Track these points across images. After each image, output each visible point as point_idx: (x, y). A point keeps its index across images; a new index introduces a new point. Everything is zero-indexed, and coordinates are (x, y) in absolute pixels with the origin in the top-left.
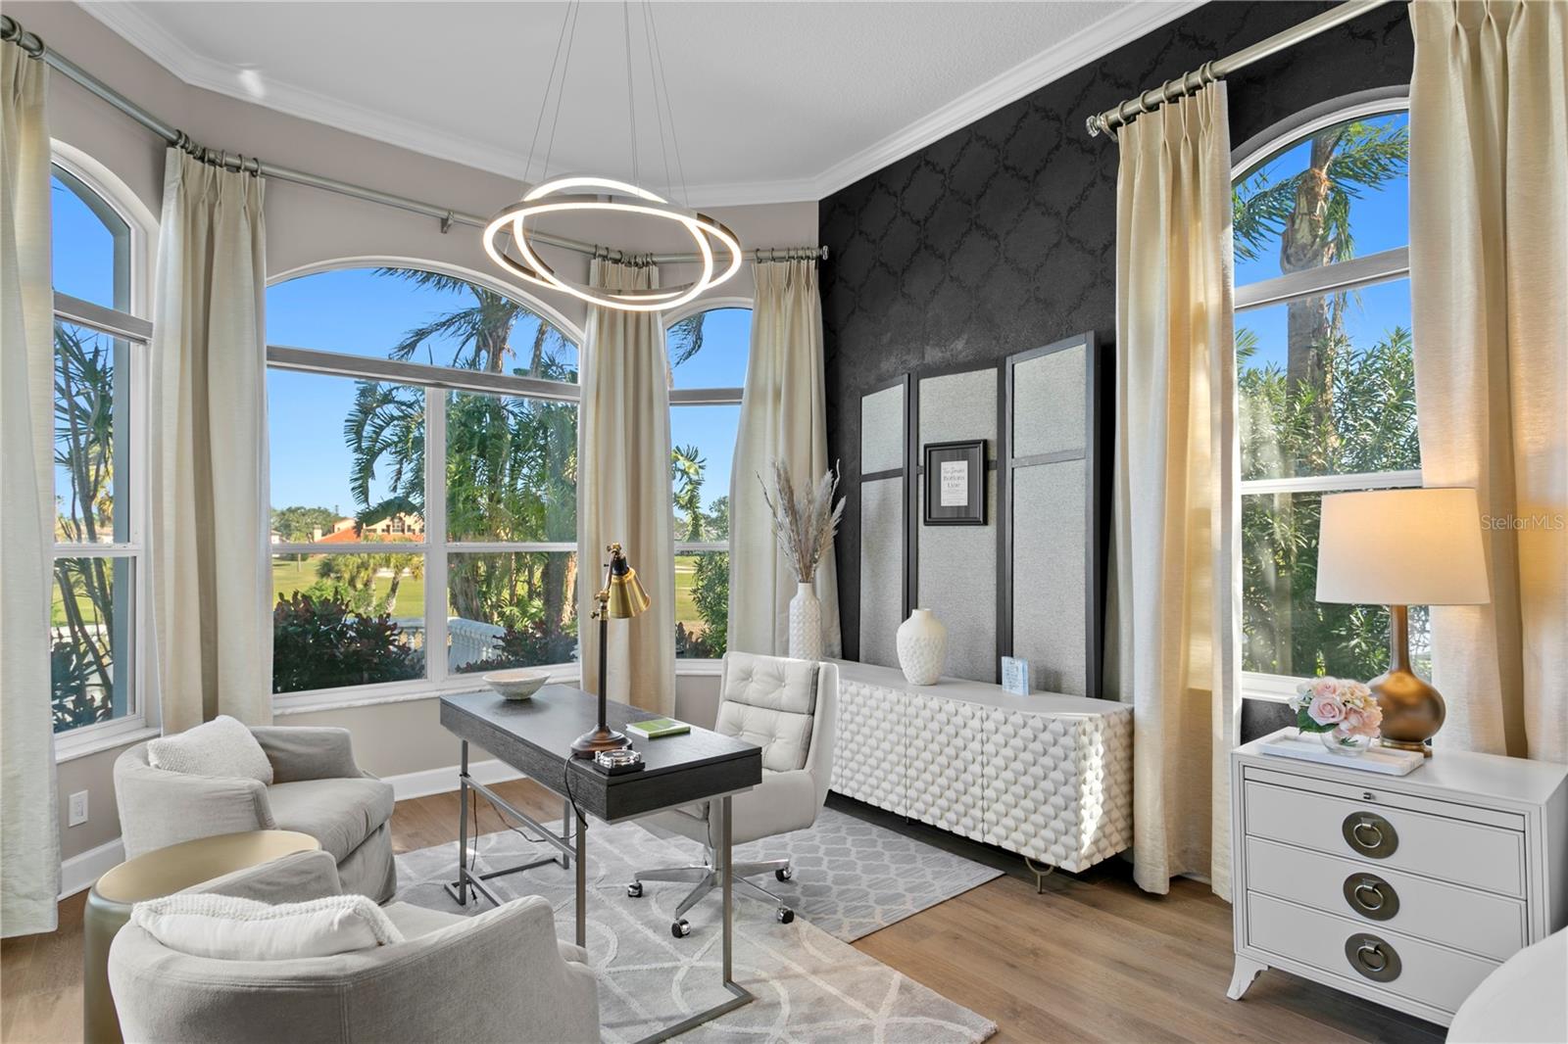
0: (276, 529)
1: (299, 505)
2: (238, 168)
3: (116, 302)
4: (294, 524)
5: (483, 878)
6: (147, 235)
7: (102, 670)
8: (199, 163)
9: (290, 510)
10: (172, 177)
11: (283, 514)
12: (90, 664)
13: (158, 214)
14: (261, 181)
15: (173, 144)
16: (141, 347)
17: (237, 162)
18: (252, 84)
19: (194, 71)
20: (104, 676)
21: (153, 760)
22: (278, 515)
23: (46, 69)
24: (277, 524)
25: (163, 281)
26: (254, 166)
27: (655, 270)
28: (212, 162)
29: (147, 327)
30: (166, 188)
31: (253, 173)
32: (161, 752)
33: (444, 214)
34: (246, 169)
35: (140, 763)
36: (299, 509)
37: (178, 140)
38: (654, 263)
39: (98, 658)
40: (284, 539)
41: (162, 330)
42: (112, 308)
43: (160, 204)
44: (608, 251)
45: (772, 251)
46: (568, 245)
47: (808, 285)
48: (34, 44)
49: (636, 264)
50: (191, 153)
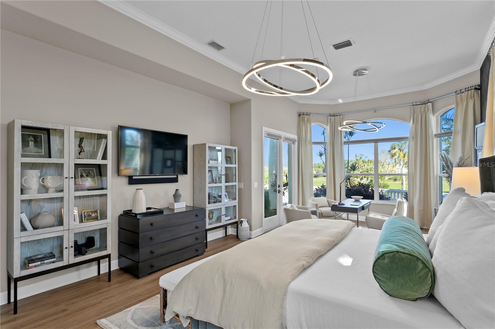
10: (329, 121)
14: (342, 116)
18: (340, 101)
23: (311, 116)
27: (430, 104)
28: (335, 116)
30: (328, 123)
34: (339, 115)
37: (330, 115)
41: (328, 143)
43: (328, 126)
44: (416, 103)
45: (461, 90)
46: (406, 105)
47: (471, 97)
48: (310, 114)
49: (425, 104)
50: (332, 116)
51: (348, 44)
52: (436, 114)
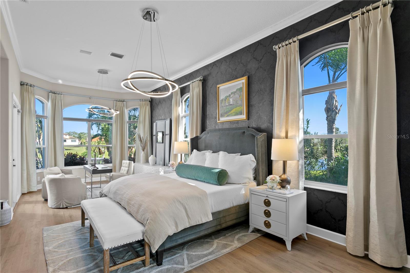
0: (78, 138)
1: (83, 132)
2: (59, 94)
3: (43, 114)
4: (82, 136)
5: (89, 188)
6: (47, 104)
7: (41, 163)
8: (54, 94)
9: (81, 133)
10: (50, 97)
11: (79, 134)
12: (39, 163)
13: (48, 102)
14: (62, 95)
15: (50, 92)
16: (46, 119)
17: (59, 93)
18: (60, 82)
19: (53, 81)
20: (41, 164)
21: (48, 170)
22: (78, 134)
23: (35, 88)
24: (78, 136)
25: (49, 111)
26: (61, 93)
27: (125, 102)
28: (56, 94)
29: (47, 117)
30: (49, 98)
31: (61, 94)
32: (49, 169)
33: (90, 97)
34: (60, 94)
35: (46, 170)
36: (83, 133)
37: (51, 92)
38: (125, 101)
39: (40, 162)
40: (80, 140)
41: (49, 117)
42: (42, 115)
43: (48, 101)
44: (117, 100)
45: (143, 100)
46: (110, 99)
47: (148, 105)
48: (33, 86)
49: (122, 101)
50: (53, 93)
51: (120, 56)
52: (127, 110)
